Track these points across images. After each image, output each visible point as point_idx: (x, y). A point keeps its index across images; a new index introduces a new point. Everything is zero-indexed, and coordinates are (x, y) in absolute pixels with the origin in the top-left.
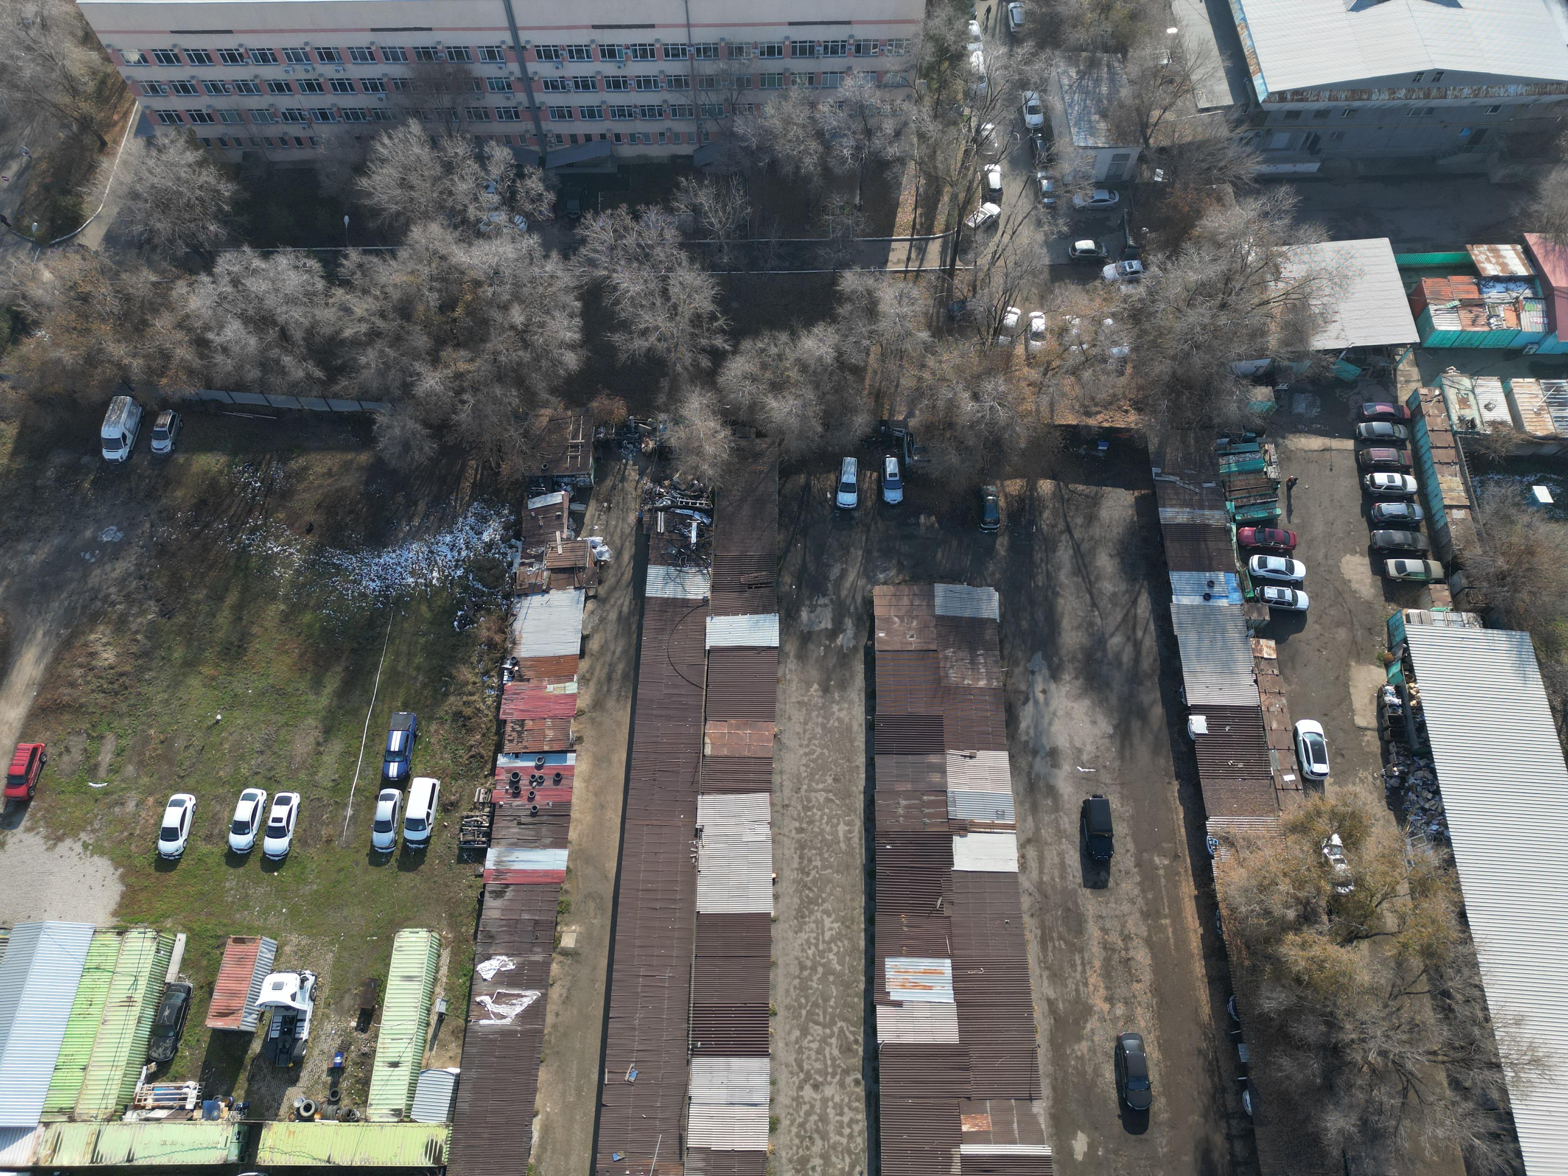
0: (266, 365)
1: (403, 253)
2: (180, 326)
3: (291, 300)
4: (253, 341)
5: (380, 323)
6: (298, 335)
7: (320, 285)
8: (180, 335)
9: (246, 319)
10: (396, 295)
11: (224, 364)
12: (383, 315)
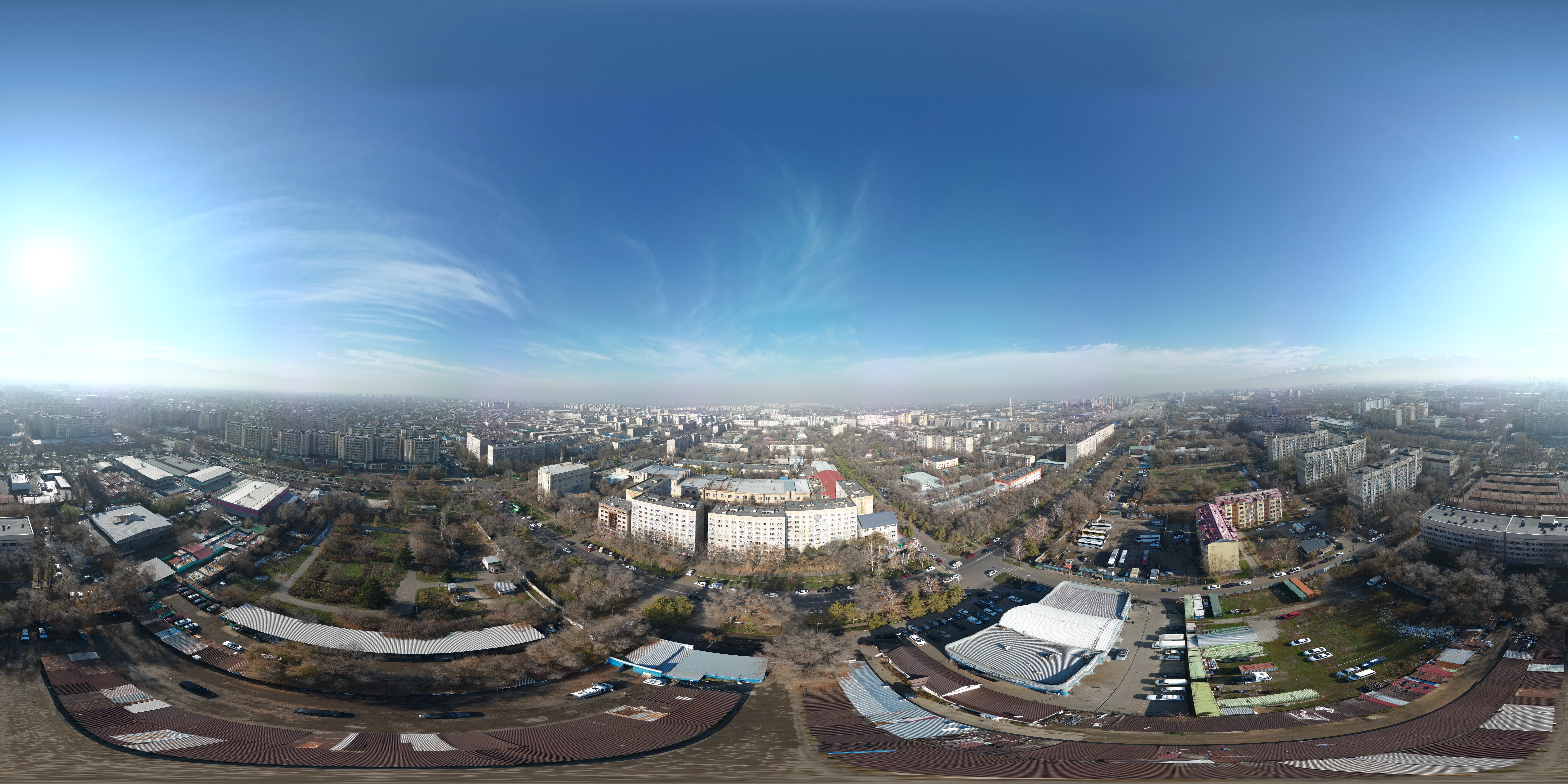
0: (1414, 583)
1: (1460, 573)
2: (1401, 569)
3: (1429, 574)
4: (1414, 578)
5: (1447, 584)
6: (1425, 580)
7: (1437, 573)
8: (1400, 571)
9: (1416, 574)
10: (1454, 580)
11: (1405, 579)
12: (1448, 583)
